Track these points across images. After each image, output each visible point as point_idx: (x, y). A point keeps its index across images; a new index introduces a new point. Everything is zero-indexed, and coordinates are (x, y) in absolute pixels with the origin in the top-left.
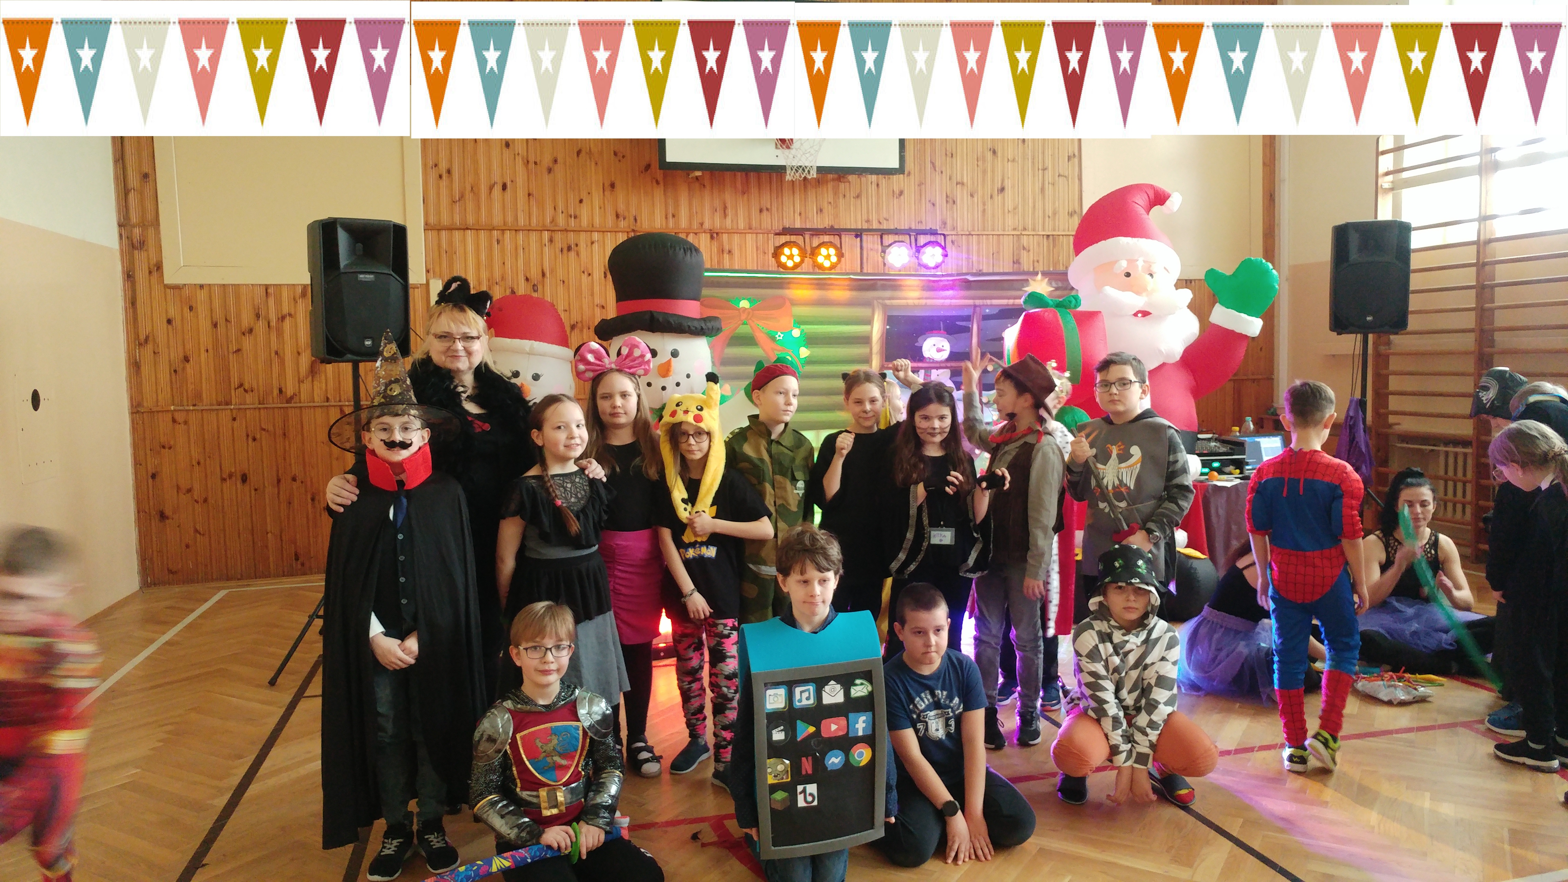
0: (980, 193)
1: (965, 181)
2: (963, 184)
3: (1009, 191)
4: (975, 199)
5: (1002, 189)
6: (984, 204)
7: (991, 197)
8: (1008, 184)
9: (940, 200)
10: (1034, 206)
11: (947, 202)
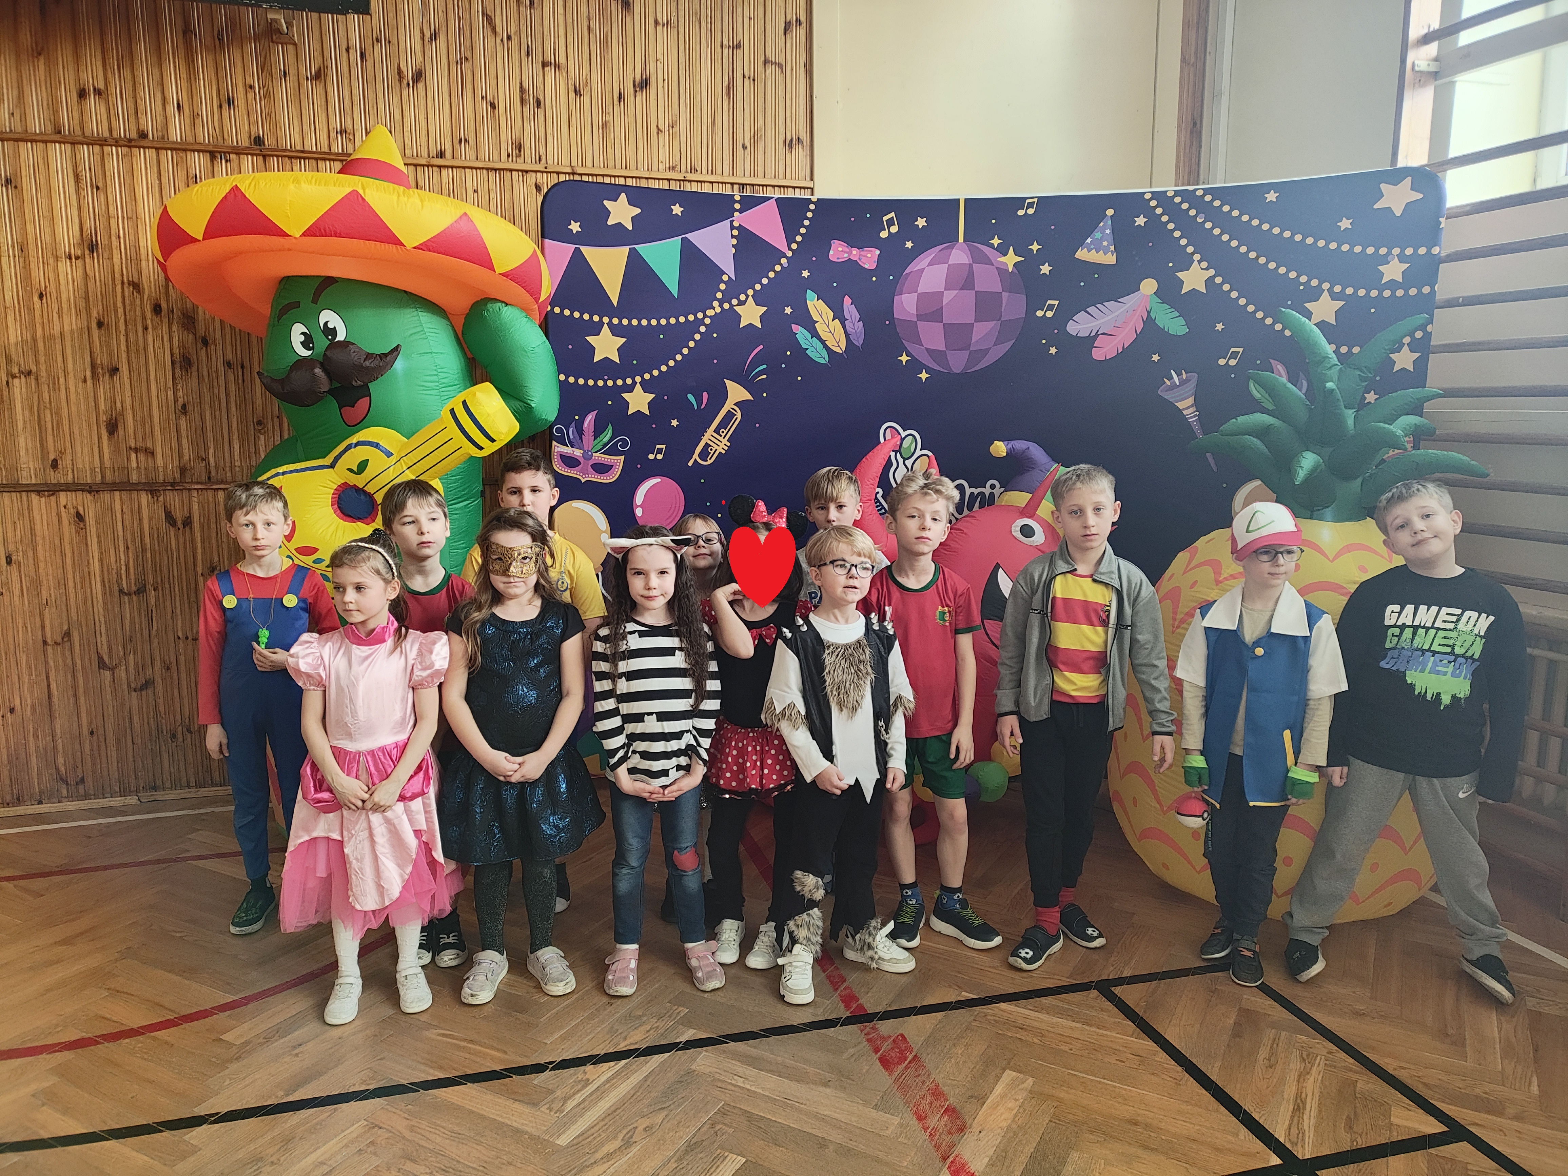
0: (596, 87)
1: (562, 60)
2: (557, 66)
3: (658, 89)
4: (586, 99)
5: (643, 84)
6: (604, 113)
7: (620, 97)
8: (658, 74)
9: (507, 98)
10: (714, 123)
11: (522, 101)
